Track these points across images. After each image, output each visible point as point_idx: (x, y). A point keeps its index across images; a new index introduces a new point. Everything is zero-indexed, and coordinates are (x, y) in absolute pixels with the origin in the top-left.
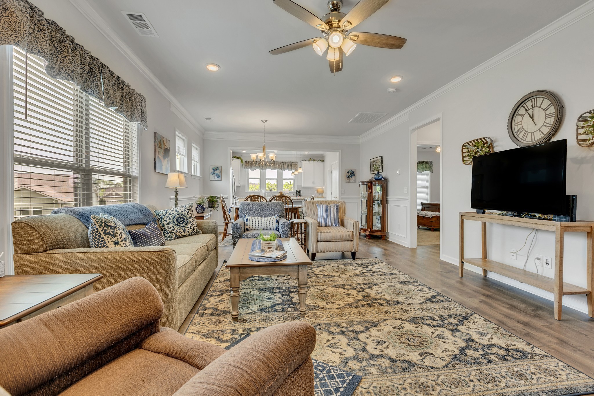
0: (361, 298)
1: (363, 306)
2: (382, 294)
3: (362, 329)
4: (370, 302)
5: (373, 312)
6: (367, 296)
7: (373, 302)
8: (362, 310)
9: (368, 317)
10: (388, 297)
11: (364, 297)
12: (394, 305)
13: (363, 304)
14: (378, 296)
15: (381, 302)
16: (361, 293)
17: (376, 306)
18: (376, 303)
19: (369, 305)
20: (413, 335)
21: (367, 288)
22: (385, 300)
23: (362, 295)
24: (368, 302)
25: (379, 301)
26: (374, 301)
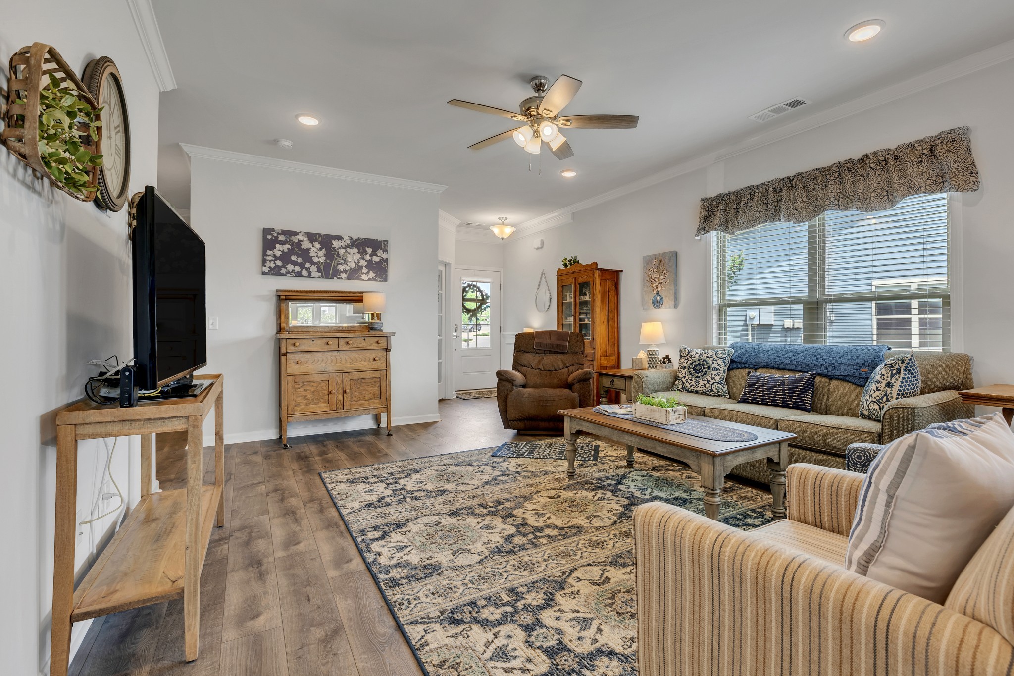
0: (516, 512)
1: (507, 500)
2: (480, 525)
3: (500, 478)
4: (500, 507)
5: (491, 495)
6: (507, 516)
7: (495, 508)
8: (507, 496)
9: (496, 489)
10: (472, 521)
11: (511, 515)
12: (461, 509)
13: (509, 503)
14: (488, 520)
15: (482, 509)
16: (520, 521)
17: (489, 503)
18: (490, 507)
19: (499, 503)
20: (448, 480)
21: (513, 536)
22: (476, 515)
23: (516, 516)
24: (502, 506)
25: (485, 511)
26: (493, 509)
